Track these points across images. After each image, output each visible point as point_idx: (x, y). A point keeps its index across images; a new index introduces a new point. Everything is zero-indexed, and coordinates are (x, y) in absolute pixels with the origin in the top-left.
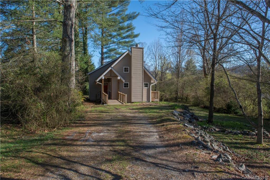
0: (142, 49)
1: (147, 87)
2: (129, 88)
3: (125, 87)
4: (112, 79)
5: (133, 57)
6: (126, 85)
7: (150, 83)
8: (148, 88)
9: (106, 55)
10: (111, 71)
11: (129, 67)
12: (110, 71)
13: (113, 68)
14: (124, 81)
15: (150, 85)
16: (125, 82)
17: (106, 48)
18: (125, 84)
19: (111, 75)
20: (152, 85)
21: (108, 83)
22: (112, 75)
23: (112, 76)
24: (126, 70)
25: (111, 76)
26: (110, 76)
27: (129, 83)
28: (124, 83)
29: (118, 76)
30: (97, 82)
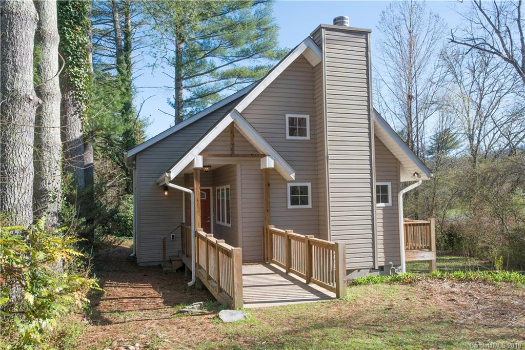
0: (365, 33)
1: (385, 200)
2: (310, 206)
3: (294, 202)
4: (238, 169)
5: (326, 71)
6: (299, 196)
7: (399, 185)
8: (390, 204)
9: (189, 109)
10: (232, 132)
11: (307, 117)
12: (229, 134)
13: (241, 114)
14: (293, 176)
15: (398, 193)
16: (297, 180)
17: (187, 88)
18: (294, 190)
19: (232, 150)
20: (404, 191)
21: (211, 188)
22: (236, 148)
23: (238, 156)
24: (296, 127)
25: (232, 155)
26: (229, 153)
27: (309, 185)
28: (289, 185)
29: (264, 155)
30: (171, 185)
